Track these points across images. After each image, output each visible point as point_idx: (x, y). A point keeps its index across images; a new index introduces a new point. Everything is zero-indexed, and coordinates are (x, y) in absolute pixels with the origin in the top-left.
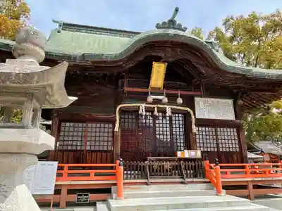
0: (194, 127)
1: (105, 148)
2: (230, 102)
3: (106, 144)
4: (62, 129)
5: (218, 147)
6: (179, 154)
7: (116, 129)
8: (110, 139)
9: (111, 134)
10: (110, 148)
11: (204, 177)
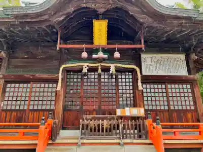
0: (140, 84)
1: (48, 108)
2: (182, 57)
3: (49, 103)
4: (8, 90)
5: (168, 105)
6: (119, 112)
7: (59, 88)
8: (54, 98)
9: (54, 94)
10: (52, 108)
11: (146, 138)
